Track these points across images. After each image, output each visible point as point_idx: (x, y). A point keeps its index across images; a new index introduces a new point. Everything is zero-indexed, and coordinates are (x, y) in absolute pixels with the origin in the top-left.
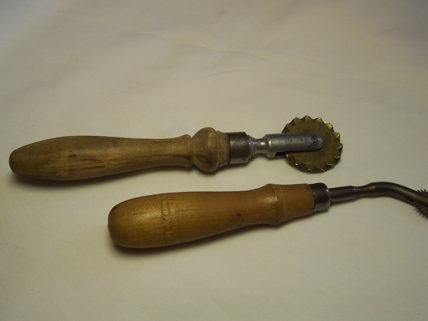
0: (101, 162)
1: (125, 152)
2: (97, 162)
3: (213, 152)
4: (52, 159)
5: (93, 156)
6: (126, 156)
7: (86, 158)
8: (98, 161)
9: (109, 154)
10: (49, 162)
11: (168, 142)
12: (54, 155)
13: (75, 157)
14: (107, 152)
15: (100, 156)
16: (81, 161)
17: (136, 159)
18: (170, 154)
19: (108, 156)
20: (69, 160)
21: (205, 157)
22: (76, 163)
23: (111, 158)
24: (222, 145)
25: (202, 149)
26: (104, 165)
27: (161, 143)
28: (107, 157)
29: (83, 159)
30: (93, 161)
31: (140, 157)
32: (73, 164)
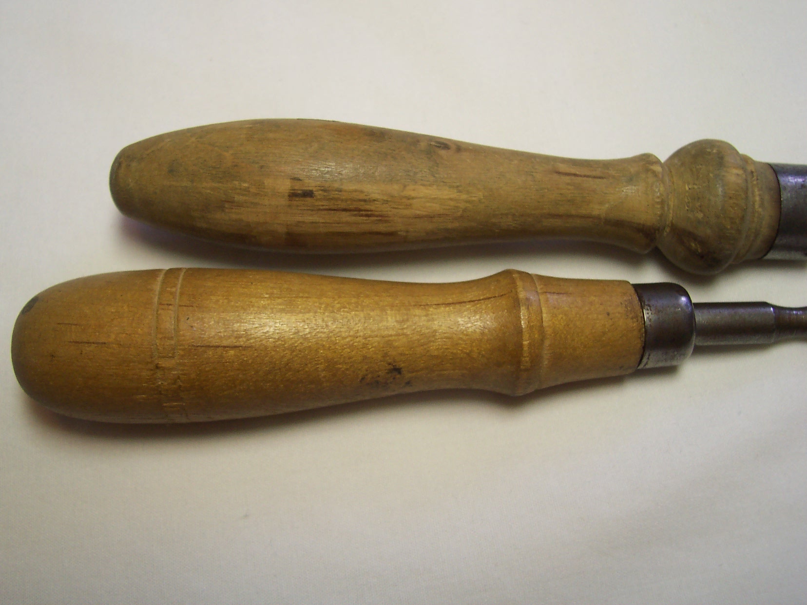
0: (387, 221)
1: (464, 196)
2: (376, 218)
3: (733, 232)
4: (237, 198)
5: (365, 201)
6: (465, 210)
7: (343, 205)
8: (377, 216)
9: (413, 198)
10: (226, 206)
11: (595, 177)
12: (246, 185)
13: (309, 200)
14: (409, 192)
15: (386, 202)
16: (326, 212)
17: (494, 220)
18: (598, 218)
19: (411, 205)
20: (289, 206)
21: (702, 242)
22: (309, 218)
23: (418, 212)
24: (760, 210)
25: (700, 216)
26: (393, 229)
27: (573, 177)
28: (408, 207)
29: (332, 207)
30: (362, 215)
31: (507, 215)
32: (300, 219)
